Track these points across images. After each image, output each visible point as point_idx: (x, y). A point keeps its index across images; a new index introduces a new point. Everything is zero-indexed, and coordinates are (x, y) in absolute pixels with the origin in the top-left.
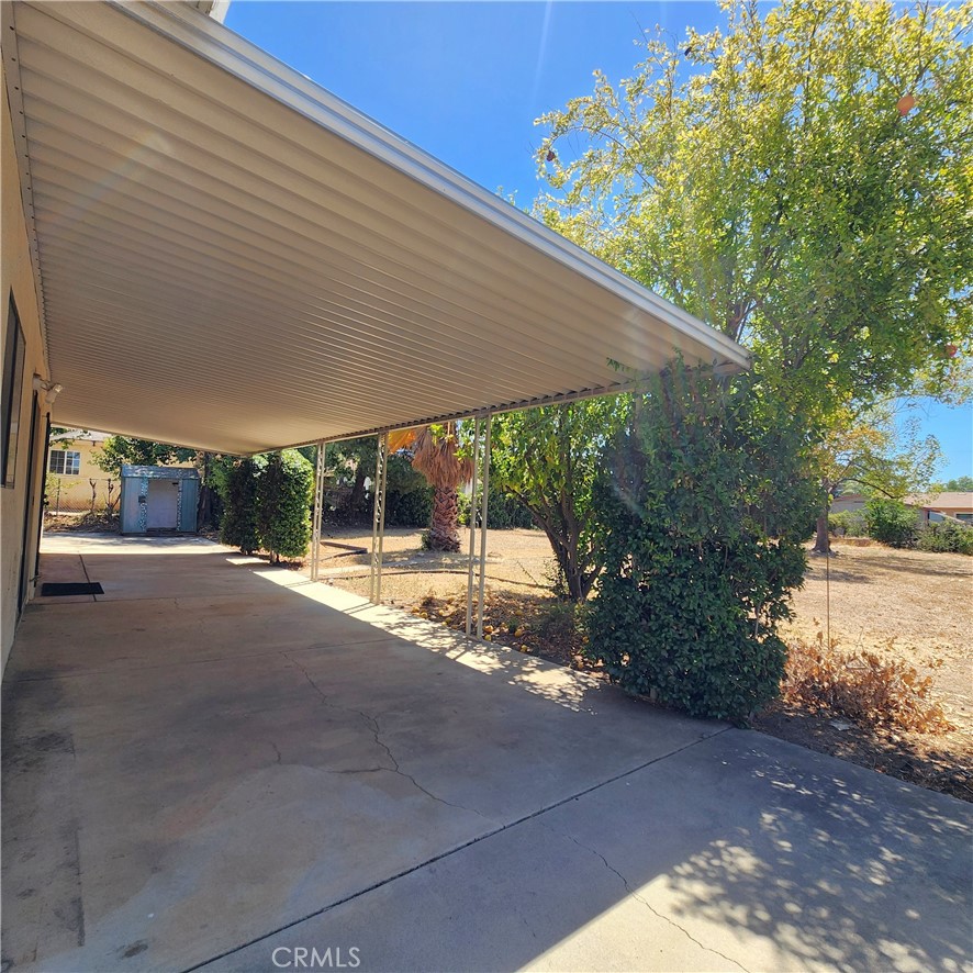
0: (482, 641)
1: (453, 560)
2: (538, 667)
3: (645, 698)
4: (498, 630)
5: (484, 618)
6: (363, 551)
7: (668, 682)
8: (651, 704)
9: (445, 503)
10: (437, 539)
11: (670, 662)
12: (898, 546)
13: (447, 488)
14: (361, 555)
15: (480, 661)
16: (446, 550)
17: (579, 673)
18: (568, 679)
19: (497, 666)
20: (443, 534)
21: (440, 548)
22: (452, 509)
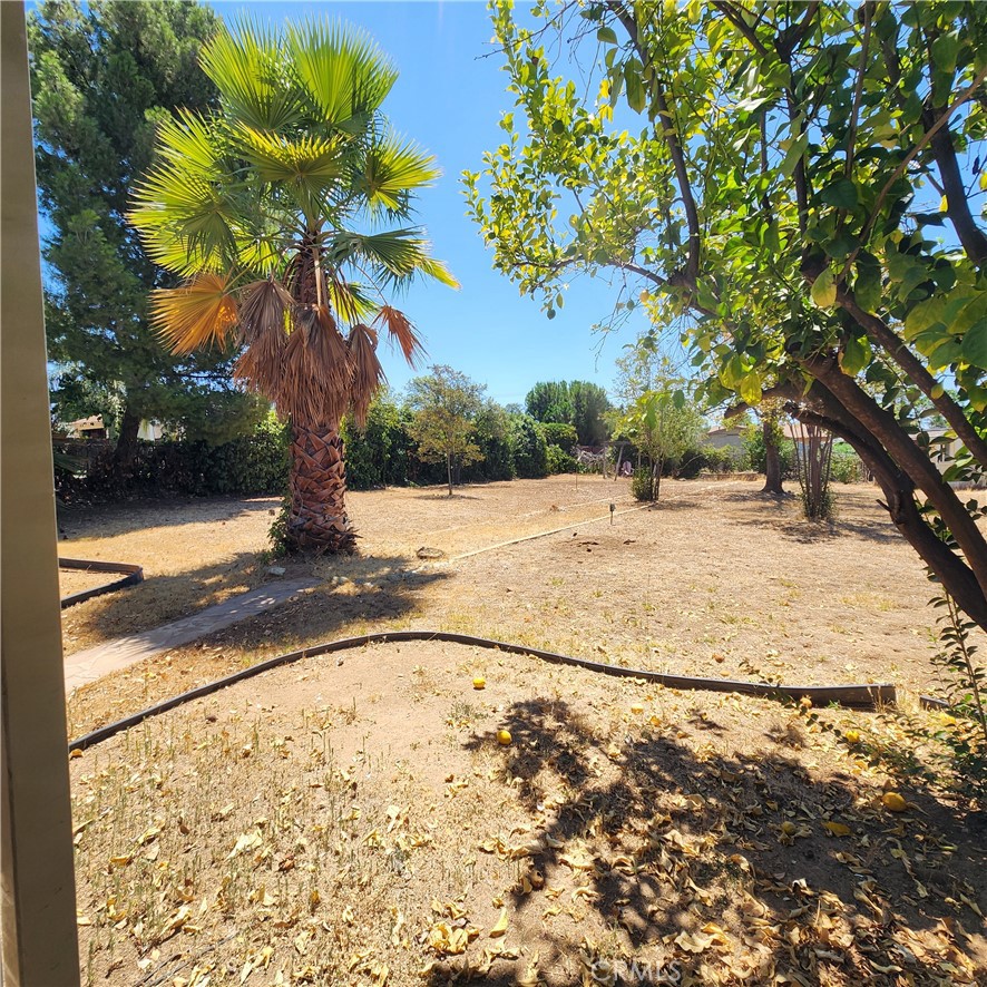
9: (319, 457)
10: (308, 531)
13: (323, 425)
16: (331, 553)
20: (320, 520)
21: (319, 551)
22: (335, 467)
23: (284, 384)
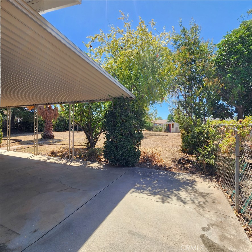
0: (74, 160)
1: (53, 141)
2: (90, 163)
3: (116, 165)
4: (76, 157)
5: (71, 155)
6: (21, 141)
7: (121, 161)
8: (117, 166)
9: (49, 125)
10: (47, 135)
11: (122, 157)
12: (150, 131)
13: (49, 121)
14: (20, 142)
15: (76, 164)
16: (50, 138)
17: (100, 163)
18: (98, 165)
19: (81, 165)
20: (48, 134)
21: (48, 138)
22: (51, 127)
23: (44, 115)
